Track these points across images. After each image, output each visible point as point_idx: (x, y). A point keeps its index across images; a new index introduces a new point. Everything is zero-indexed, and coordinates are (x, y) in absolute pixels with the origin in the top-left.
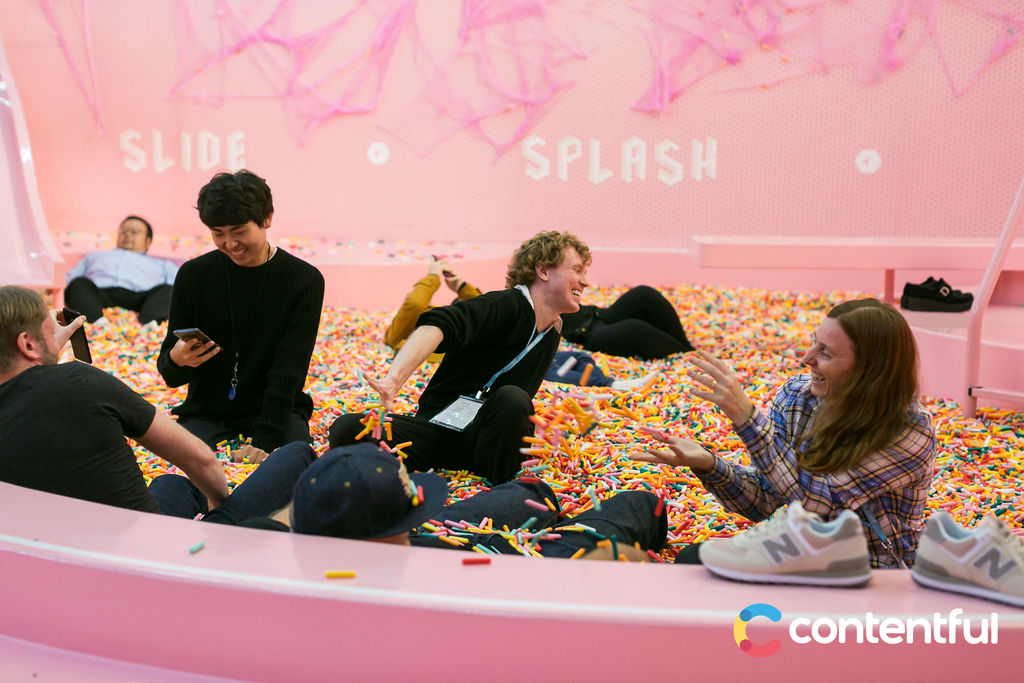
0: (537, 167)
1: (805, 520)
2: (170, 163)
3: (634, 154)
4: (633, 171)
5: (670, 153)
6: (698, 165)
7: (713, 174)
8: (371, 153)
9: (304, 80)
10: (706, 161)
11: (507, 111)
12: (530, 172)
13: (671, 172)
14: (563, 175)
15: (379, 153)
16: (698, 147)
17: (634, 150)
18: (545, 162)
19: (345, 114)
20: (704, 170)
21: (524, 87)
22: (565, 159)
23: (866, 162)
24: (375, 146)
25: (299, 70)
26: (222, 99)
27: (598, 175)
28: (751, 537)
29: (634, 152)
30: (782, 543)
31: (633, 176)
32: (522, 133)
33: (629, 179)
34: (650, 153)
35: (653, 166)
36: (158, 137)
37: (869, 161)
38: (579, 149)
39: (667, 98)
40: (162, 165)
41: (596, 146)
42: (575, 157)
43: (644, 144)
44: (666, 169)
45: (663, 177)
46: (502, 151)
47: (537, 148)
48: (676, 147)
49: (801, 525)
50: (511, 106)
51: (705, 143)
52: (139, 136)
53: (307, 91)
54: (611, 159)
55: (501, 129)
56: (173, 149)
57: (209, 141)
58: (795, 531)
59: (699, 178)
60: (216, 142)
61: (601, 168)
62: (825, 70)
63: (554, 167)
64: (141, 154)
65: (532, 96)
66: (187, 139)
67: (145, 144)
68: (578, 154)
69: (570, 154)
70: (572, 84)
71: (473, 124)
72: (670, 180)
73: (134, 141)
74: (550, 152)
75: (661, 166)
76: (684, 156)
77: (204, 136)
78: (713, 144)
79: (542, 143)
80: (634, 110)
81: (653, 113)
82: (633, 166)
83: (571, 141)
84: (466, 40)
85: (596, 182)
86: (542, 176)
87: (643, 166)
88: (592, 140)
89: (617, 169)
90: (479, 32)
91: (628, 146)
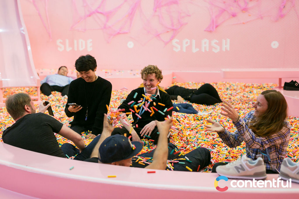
0: (177, 48)
1: (247, 160)
2: (71, 48)
3: (205, 44)
4: (205, 49)
5: (216, 43)
6: (224, 47)
7: (228, 49)
8: (128, 45)
9: (109, 24)
10: (226, 45)
11: (168, 32)
12: (175, 49)
13: (216, 49)
14: (184, 50)
15: (131, 45)
16: (224, 41)
17: (205, 42)
18: (179, 47)
19: (120, 34)
20: (226, 48)
21: (173, 25)
22: (185, 46)
23: (274, 45)
24: (129, 43)
25: (107, 21)
26: (85, 30)
27: (195, 50)
28: (231, 165)
29: (205, 43)
30: (240, 167)
31: (205, 50)
32: (172, 38)
34: (210, 43)
35: (211, 47)
36: (67, 41)
37: (275, 45)
38: (189, 42)
39: (215, 27)
40: (69, 49)
41: (194, 42)
42: (187, 45)
43: (208, 41)
44: (215, 48)
45: (214, 50)
46: (166, 43)
47: (177, 42)
48: (217, 41)
49: (245, 162)
50: (169, 30)
51: (226, 40)
52: (62, 41)
53: (110, 27)
54: (198, 45)
55: (166, 37)
56: (72, 44)
57: (82, 42)
58: (244, 164)
59: (224, 50)
60: (84, 42)
61: (195, 48)
62: (262, 18)
63: (182, 48)
64: (63, 46)
65: (175, 27)
66: (75, 42)
67: (64, 43)
68: (189, 44)
69: (186, 44)
70: (186, 24)
71: (158, 36)
72: (216, 51)
73: (60, 43)
74: (181, 43)
75: (213, 47)
76: (220, 44)
77: (81, 41)
78: (228, 40)
79: (178, 41)
80: (205, 31)
81: (210, 31)
82: (205, 47)
83: (187, 40)
84: (156, 11)
85: (194, 52)
86: (178, 50)
87: (208, 47)
88: (193, 40)
89: (200, 48)
90: (159, 9)
91: (203, 41)
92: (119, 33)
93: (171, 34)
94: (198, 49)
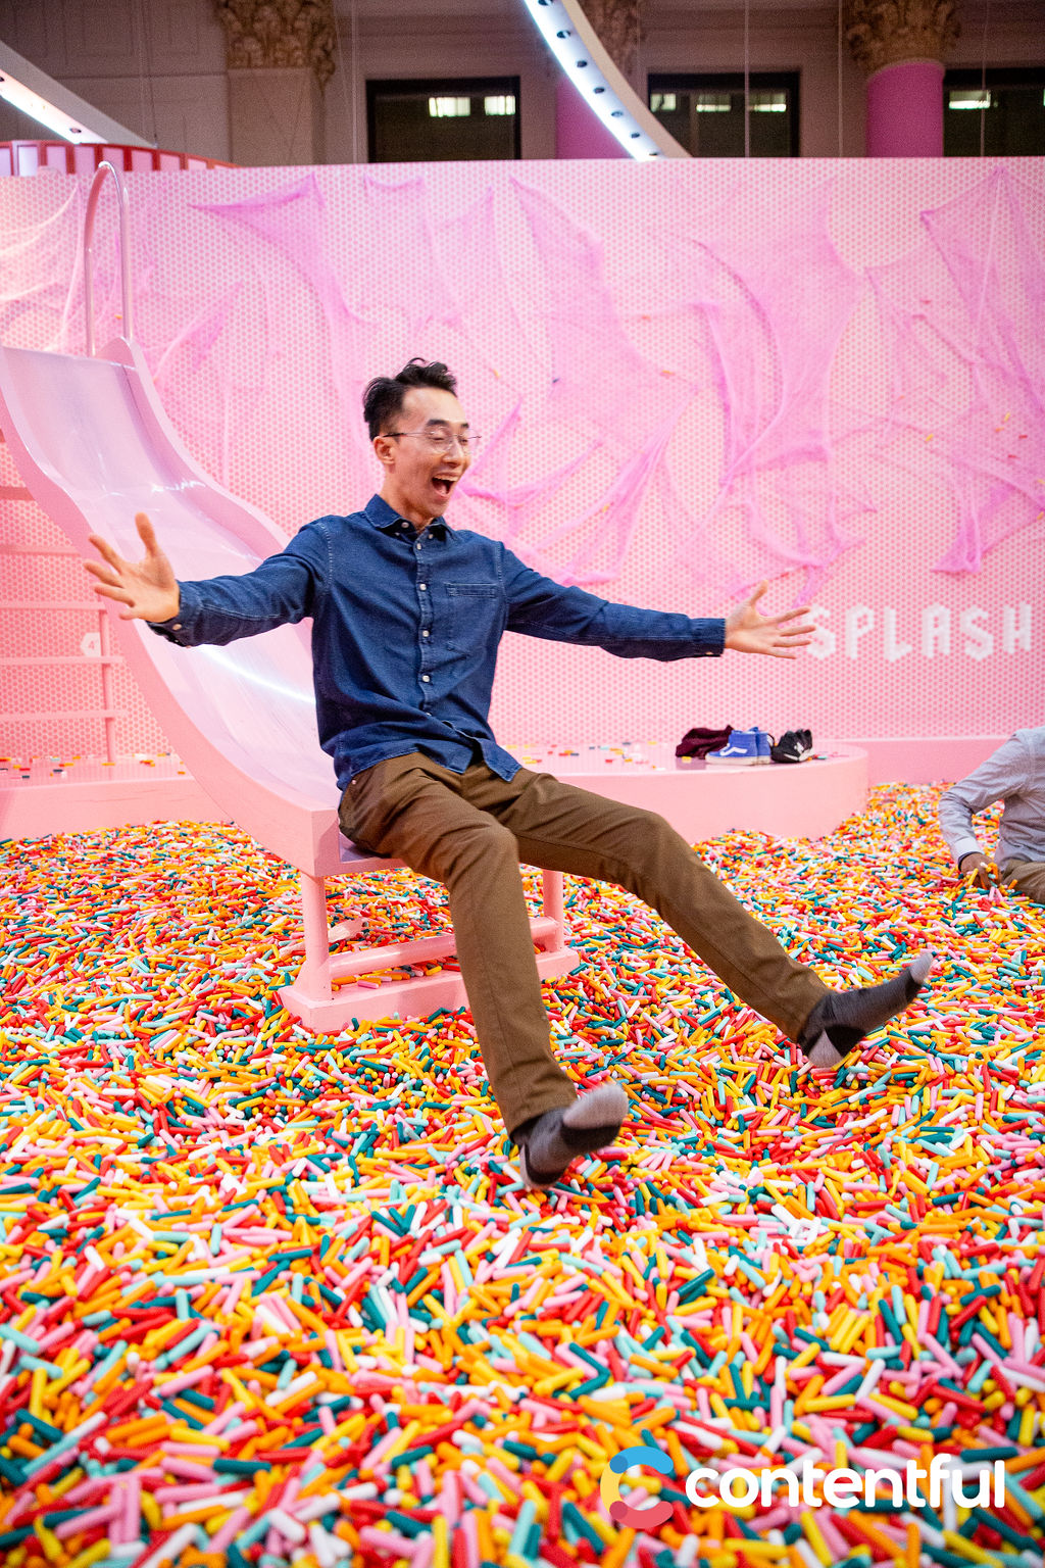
0: (821, 643)
3: (936, 626)
4: (936, 645)
5: (978, 622)
6: (1011, 635)
7: (1027, 646)
10: (1020, 630)
11: (785, 575)
13: (980, 644)
14: (853, 652)
16: (1010, 613)
17: (936, 619)
18: (830, 638)
20: (1017, 641)
21: (802, 546)
22: (854, 633)
27: (894, 652)
29: (937, 622)
31: (936, 651)
33: (931, 655)
34: (956, 622)
35: (959, 638)
38: (871, 620)
39: (978, 554)
41: (891, 615)
42: (865, 630)
44: (974, 641)
45: (971, 650)
47: (820, 620)
48: (985, 615)
50: (789, 569)
51: (1018, 610)
54: (910, 631)
59: (1012, 651)
61: (898, 642)
63: (841, 643)
65: (812, 559)
68: (871, 626)
69: (860, 626)
71: (740, 593)
72: (978, 654)
74: (837, 625)
75: (969, 638)
76: (995, 625)
78: (1027, 610)
79: (827, 614)
80: (936, 572)
81: (959, 575)
82: (936, 638)
83: (862, 610)
84: (731, 490)
85: (892, 659)
86: (827, 653)
87: (948, 638)
88: (886, 608)
89: (917, 643)
90: (747, 480)
91: (929, 615)
93: (798, 581)
94: (909, 648)
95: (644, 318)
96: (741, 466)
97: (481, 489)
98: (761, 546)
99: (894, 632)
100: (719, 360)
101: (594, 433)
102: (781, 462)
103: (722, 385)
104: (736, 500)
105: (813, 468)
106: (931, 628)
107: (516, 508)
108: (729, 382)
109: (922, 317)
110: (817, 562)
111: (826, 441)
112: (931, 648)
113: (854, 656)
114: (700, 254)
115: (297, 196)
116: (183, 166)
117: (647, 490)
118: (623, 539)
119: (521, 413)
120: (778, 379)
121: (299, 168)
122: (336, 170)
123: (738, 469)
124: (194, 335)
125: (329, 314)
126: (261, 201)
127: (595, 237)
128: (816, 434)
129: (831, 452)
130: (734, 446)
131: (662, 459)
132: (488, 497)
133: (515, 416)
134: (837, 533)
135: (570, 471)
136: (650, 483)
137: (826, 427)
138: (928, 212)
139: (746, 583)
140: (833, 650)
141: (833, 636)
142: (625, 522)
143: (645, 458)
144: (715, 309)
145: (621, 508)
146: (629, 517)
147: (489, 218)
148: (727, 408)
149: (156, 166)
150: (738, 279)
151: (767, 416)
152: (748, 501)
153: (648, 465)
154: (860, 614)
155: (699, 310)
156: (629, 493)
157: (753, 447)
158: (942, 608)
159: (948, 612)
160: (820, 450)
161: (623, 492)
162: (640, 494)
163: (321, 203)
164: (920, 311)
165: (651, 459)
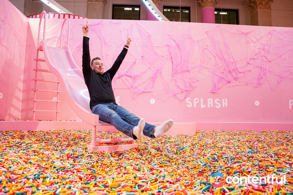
4: (210, 105)
5: (217, 101)
6: (224, 104)
7: (227, 106)
8: (151, 101)
9: (135, 85)
10: (225, 103)
12: (187, 105)
15: (153, 101)
16: (223, 100)
17: (210, 101)
20: (225, 105)
21: (186, 87)
22: (195, 103)
24: (152, 100)
25: (134, 83)
27: (203, 106)
32: (186, 97)
33: (209, 107)
34: (214, 101)
35: (214, 104)
37: (257, 103)
38: (198, 100)
39: (217, 90)
41: (202, 100)
42: (197, 102)
45: (216, 106)
47: (189, 100)
48: (219, 100)
50: (183, 91)
54: (205, 103)
55: (181, 96)
59: (224, 107)
62: (247, 84)
65: (188, 89)
68: (198, 102)
72: (218, 107)
74: (192, 101)
75: (216, 104)
76: (221, 102)
78: (226, 100)
81: (214, 93)
82: (210, 104)
83: (197, 99)
84: (173, 77)
85: (202, 108)
86: (190, 106)
87: (212, 104)
88: (201, 99)
89: (207, 105)
90: (176, 75)
91: (209, 100)
92: (144, 92)
93: (185, 93)
94: (205, 106)
95: (158, 47)
96: (175, 73)
97: (128, 75)
98: (178, 87)
99: (202, 103)
100: (171, 54)
101: (149, 66)
102: (182, 72)
103: (172, 58)
104: (174, 79)
105: (188, 73)
106: (209, 102)
107: (134, 78)
108: (173, 58)
109: (206, 49)
110: (189, 90)
111: (190, 69)
112: (209, 106)
113: (195, 107)
114: (168, 36)
115: (99, 24)
116: (79, 18)
117: (158, 76)
118: (153, 85)
119: (136, 62)
120: (181, 58)
121: (99, 20)
122: (106, 20)
123: (174, 73)
124: (79, 46)
125: (103, 43)
126: (92, 24)
127: (150, 33)
128: (188, 67)
129: (191, 71)
130: (174, 70)
131: (161, 71)
132: (129, 76)
133: (135, 62)
134: (192, 85)
135: (144, 72)
136: (159, 75)
137: (190, 66)
138: (207, 32)
139: (175, 94)
140: (191, 106)
141: (191, 103)
142: (154, 82)
143: (158, 70)
144: (170, 46)
145: (153, 79)
146: (155, 81)
147: (132, 29)
148: (172, 63)
149: (74, 18)
150: (175, 41)
151: (180, 64)
152: (176, 79)
153: (158, 72)
154: (196, 99)
155: (168, 46)
156: (155, 77)
157: (177, 70)
158: (211, 99)
159: (212, 99)
160: (189, 70)
161: (154, 76)
162: (157, 77)
163: (103, 25)
164: (206, 48)
165: (159, 71)
